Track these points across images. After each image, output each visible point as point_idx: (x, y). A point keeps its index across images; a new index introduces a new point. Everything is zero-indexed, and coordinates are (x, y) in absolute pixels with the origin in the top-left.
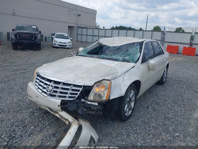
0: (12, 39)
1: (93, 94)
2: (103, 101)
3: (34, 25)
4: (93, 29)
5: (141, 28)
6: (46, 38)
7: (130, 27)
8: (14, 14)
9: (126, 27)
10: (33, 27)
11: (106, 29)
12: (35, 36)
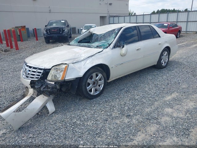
0: (44, 34)
1: (51, 75)
2: (59, 80)
3: (63, 19)
4: (124, 16)
5: (187, 9)
6: (78, 30)
7: (174, 9)
8: (50, 12)
9: (169, 10)
10: (62, 21)
11: (137, 15)
12: (62, 29)
